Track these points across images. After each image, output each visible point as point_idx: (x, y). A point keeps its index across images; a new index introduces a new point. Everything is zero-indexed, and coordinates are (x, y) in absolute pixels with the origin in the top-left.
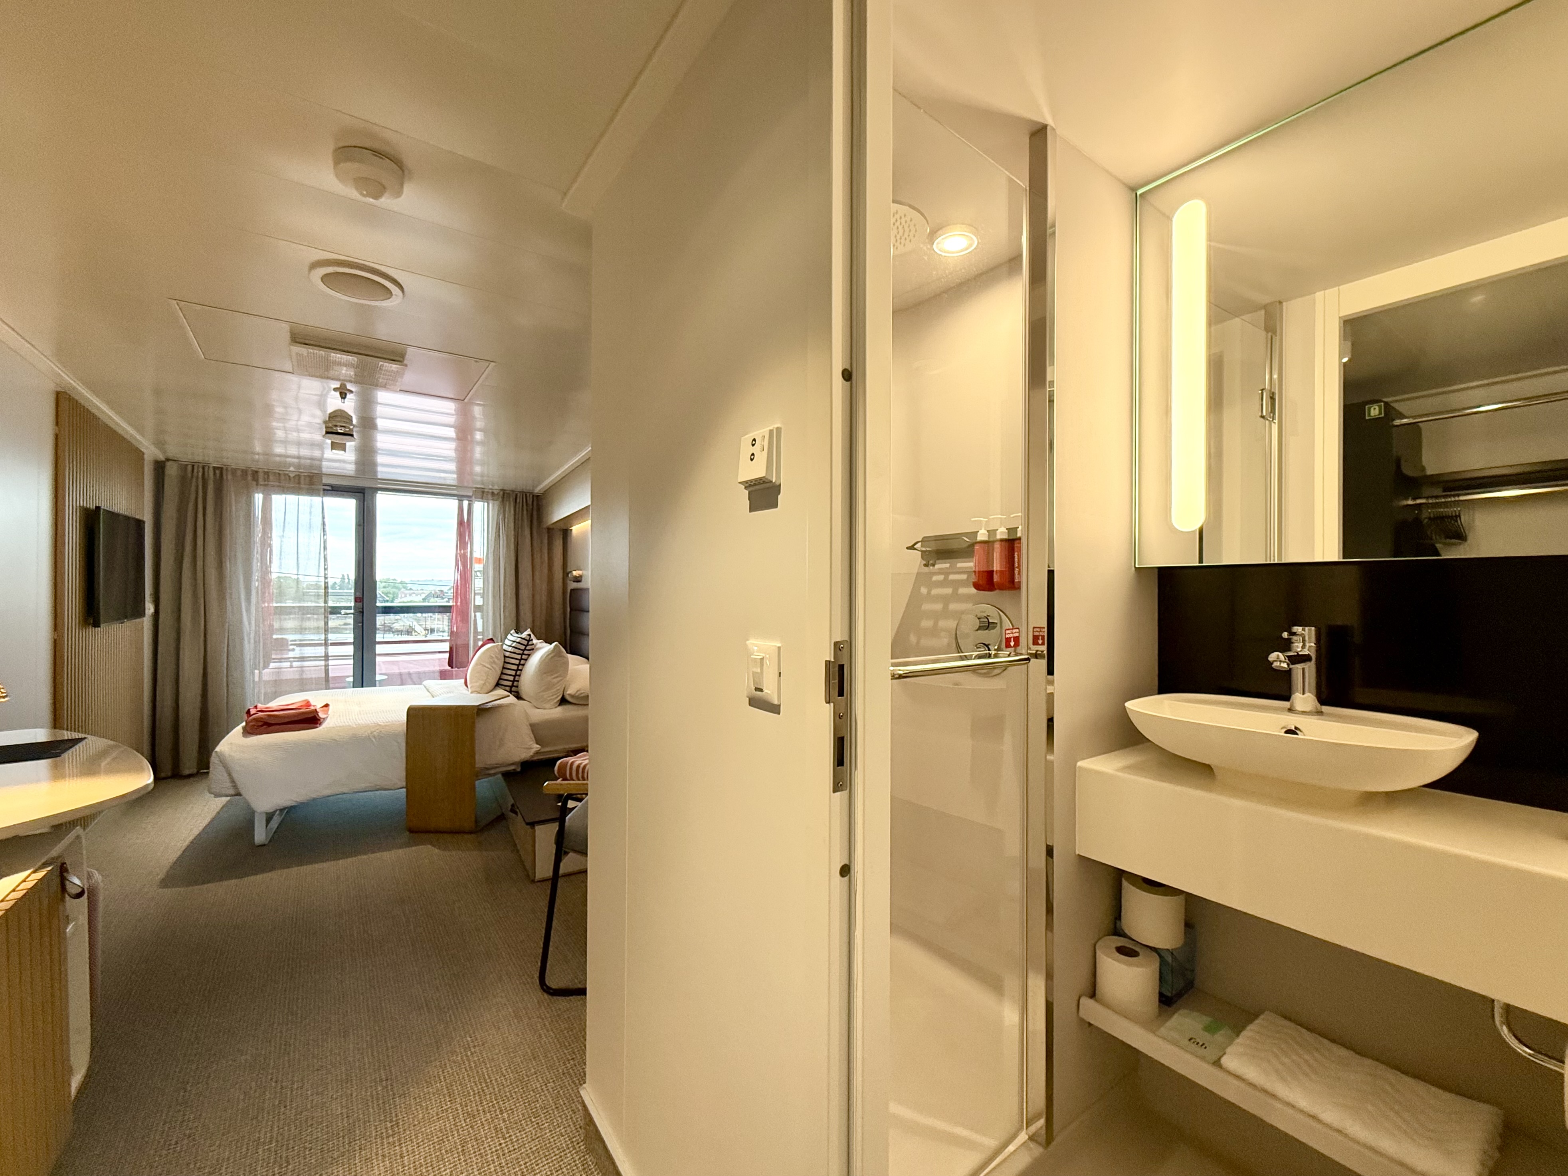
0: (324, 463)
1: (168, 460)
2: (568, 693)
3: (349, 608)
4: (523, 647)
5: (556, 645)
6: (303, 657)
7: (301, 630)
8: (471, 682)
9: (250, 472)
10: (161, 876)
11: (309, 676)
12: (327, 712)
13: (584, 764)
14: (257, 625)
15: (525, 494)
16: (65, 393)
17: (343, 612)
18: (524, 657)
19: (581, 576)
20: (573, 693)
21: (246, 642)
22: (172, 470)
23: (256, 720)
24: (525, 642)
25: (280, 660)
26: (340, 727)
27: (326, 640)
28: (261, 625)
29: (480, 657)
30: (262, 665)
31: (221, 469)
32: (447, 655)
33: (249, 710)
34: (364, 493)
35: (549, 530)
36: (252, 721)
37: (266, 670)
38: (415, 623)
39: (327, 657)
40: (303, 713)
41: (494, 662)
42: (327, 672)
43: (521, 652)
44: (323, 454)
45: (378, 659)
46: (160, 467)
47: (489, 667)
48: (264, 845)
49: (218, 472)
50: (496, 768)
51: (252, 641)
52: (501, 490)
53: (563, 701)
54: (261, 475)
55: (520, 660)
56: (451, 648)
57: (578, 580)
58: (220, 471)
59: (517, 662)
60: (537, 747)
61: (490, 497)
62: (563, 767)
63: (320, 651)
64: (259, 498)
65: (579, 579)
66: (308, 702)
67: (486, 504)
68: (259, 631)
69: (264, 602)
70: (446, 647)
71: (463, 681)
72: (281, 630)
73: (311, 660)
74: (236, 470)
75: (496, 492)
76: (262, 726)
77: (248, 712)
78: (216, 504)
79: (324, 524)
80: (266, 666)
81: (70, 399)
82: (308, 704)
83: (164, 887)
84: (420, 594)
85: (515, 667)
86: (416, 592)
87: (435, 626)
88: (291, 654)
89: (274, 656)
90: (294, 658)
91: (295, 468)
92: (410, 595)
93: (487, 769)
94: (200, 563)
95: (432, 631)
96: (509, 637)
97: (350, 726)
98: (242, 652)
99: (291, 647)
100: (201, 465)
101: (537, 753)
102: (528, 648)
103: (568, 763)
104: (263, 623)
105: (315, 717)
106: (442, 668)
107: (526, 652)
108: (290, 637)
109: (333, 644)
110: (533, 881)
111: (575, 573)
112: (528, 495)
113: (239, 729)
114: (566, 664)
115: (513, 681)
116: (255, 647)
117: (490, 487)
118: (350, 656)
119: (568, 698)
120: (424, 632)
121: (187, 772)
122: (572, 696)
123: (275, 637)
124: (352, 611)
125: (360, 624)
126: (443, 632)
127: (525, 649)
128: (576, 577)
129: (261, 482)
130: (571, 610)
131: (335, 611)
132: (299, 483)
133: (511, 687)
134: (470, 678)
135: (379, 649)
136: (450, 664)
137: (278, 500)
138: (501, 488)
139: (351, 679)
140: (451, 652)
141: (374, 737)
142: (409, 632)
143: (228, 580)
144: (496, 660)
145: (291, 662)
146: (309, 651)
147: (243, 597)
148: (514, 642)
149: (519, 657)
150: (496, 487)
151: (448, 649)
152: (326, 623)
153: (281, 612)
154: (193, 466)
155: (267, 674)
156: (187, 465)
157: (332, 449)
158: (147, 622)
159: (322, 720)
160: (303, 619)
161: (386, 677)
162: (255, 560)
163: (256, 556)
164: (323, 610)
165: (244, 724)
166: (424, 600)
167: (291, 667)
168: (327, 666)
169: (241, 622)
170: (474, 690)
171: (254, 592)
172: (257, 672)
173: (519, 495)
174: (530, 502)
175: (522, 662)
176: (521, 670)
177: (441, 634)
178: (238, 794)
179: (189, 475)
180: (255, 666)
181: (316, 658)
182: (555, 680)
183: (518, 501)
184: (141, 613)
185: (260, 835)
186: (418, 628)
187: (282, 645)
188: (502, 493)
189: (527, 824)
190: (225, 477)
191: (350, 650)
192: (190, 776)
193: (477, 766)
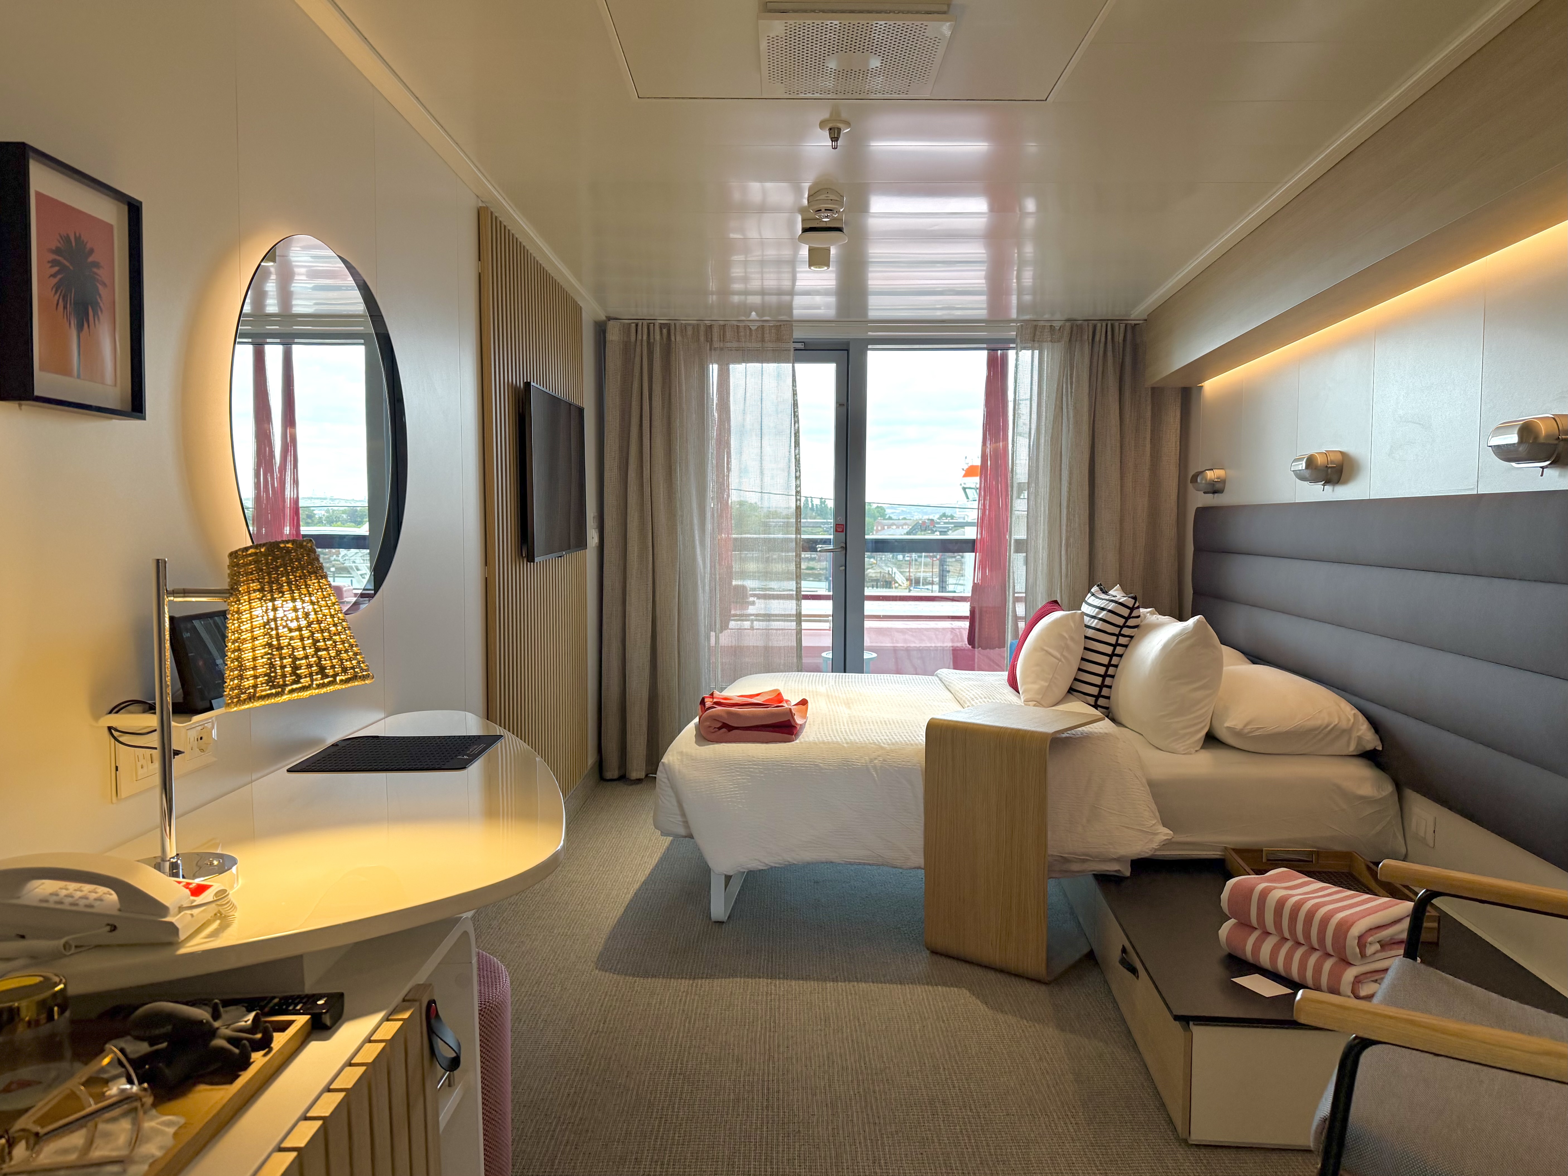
0: (798, 301)
1: (609, 319)
2: (1227, 724)
3: (826, 542)
4: (1121, 621)
5: (1198, 621)
6: (769, 615)
7: (767, 575)
8: (1023, 684)
9: (702, 329)
10: (598, 948)
11: (775, 644)
12: (804, 716)
13: (1293, 900)
14: (713, 567)
15: (1110, 324)
16: (487, 208)
17: (819, 547)
18: (1122, 640)
19: (1223, 482)
20: (1239, 727)
21: (700, 591)
22: (614, 335)
23: (714, 718)
24: (1125, 612)
25: (743, 617)
26: (824, 743)
27: (799, 590)
28: (717, 566)
29: (1040, 637)
30: (718, 626)
31: (668, 326)
32: (966, 624)
33: (703, 699)
34: (848, 350)
35: (1157, 392)
36: (707, 719)
37: (726, 632)
38: (895, 570)
39: (799, 617)
40: (773, 715)
41: (1067, 647)
42: (799, 641)
43: (1116, 630)
44: (794, 280)
45: (868, 624)
46: (601, 329)
47: (1058, 655)
48: (723, 922)
49: (665, 331)
50: (1084, 861)
51: (707, 588)
52: (1068, 320)
53: (1211, 740)
54: (716, 331)
55: (1115, 646)
56: (972, 612)
57: (1216, 488)
58: (667, 328)
59: (1109, 650)
60: (1164, 833)
61: (1047, 334)
62: (1243, 897)
63: (790, 607)
64: (714, 369)
65: (1218, 486)
66: (780, 694)
67: (1037, 352)
68: (715, 575)
69: (720, 533)
70: (964, 609)
71: (1005, 675)
72: (743, 575)
73: (778, 620)
74: (686, 326)
75: (1057, 325)
76: (720, 728)
77: (703, 702)
78: (664, 383)
79: (795, 404)
80: (724, 626)
81: (495, 220)
82: (778, 698)
83: (602, 968)
84: (902, 525)
85: (1105, 660)
86: (896, 522)
87: (921, 575)
88: (751, 610)
89: (733, 612)
90: (757, 615)
91: (757, 314)
92: (889, 526)
93: (1066, 860)
94: (646, 473)
95: (917, 582)
96: (1090, 599)
97: (837, 743)
98: (695, 603)
99: (751, 599)
100: (645, 322)
101: (1168, 844)
102: (1131, 622)
103: (1252, 890)
104: (720, 565)
105: (789, 721)
106: (956, 644)
107: (1125, 631)
108: (750, 584)
109: (807, 597)
110: (1185, 1142)
111: (1210, 475)
112: (1117, 324)
113: (690, 729)
114: (1218, 663)
115: (1101, 687)
116: (711, 598)
117: (1047, 317)
118: (828, 616)
119: (1222, 734)
120: (906, 583)
121: (634, 775)
122: (1238, 734)
123: (734, 583)
124: (831, 547)
125: (844, 568)
126: (932, 583)
127: (1124, 626)
128: (1212, 483)
129: (716, 344)
130: (1198, 550)
131: (811, 546)
132: (763, 340)
133: (1097, 697)
134: (1022, 673)
135: (870, 607)
136: (971, 640)
137: (738, 371)
138: (1066, 317)
139: (828, 655)
140: (972, 618)
141: (875, 767)
142: (888, 584)
143: (678, 495)
144: (1069, 642)
145: (752, 621)
146: (777, 607)
147: (696, 521)
148: (1103, 609)
149: (1112, 639)
150: (1058, 316)
151: (968, 614)
152: (798, 566)
153: (741, 545)
154: (637, 325)
155: (725, 639)
156: (630, 324)
157: (810, 266)
158: (590, 554)
159: (798, 727)
160: (768, 560)
161: (875, 655)
162: (710, 467)
163: (711, 462)
164: (794, 544)
165: (697, 720)
166: (908, 533)
167: (752, 628)
168: (799, 632)
169: (694, 559)
170: (1029, 696)
171: (709, 515)
172: (713, 634)
173: (1099, 325)
174: (1119, 338)
175: (1119, 650)
176: (1116, 666)
177: (930, 587)
178: (691, 836)
179: (633, 339)
180: (711, 628)
181: (784, 617)
182: (1199, 694)
183: (1097, 338)
184: (582, 543)
185: (719, 909)
186: (900, 578)
187: (741, 596)
188: (1068, 324)
189: (1177, 1018)
190: (673, 339)
191: (827, 607)
192: (639, 781)
193: (1050, 852)
